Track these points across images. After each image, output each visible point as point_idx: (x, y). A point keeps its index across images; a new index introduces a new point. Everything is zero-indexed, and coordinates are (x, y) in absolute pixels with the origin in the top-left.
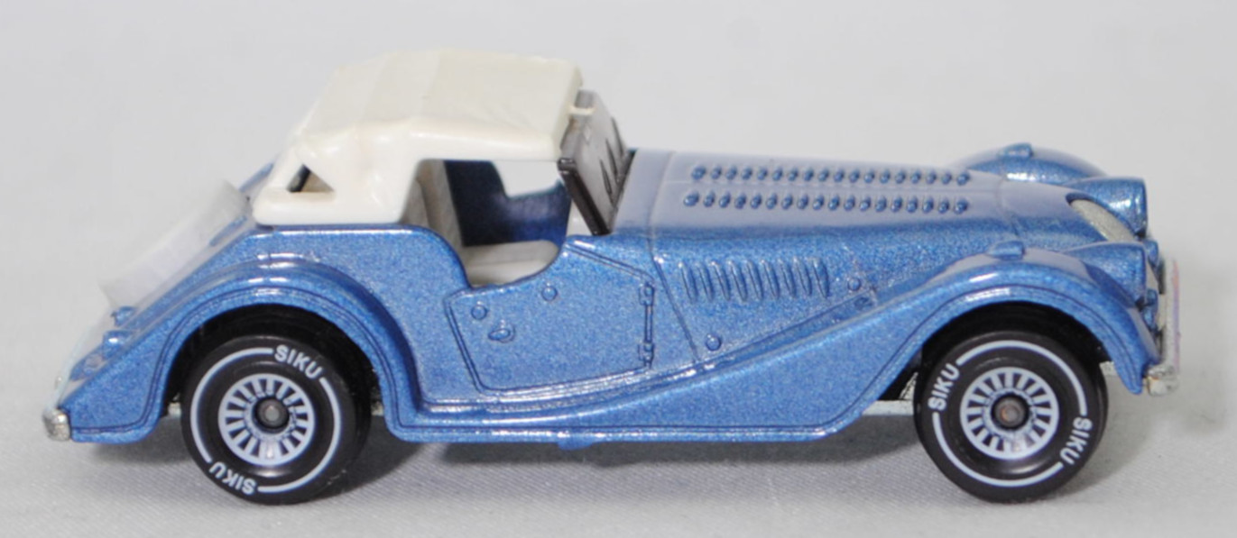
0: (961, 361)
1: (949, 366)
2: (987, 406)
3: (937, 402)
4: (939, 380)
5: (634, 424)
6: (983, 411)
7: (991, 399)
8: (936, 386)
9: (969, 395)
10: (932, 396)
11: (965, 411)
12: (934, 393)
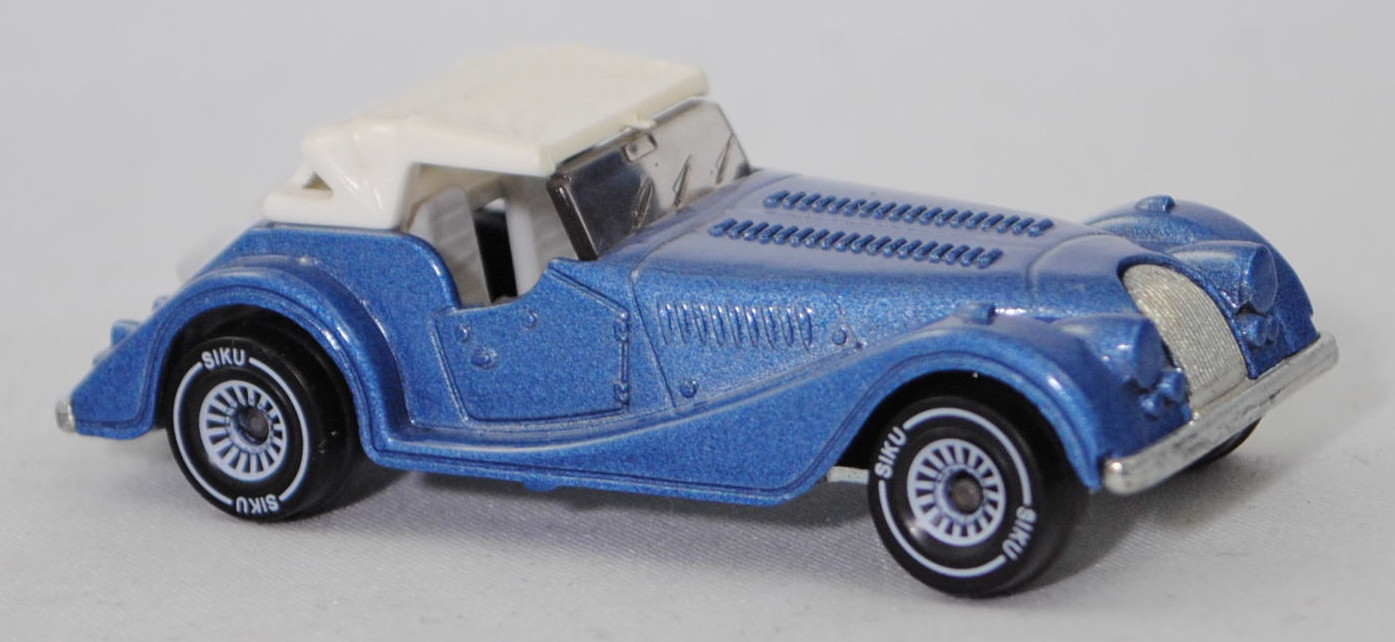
0: (909, 424)
1: (896, 430)
2: (940, 481)
3: (884, 469)
4: (886, 444)
5: (595, 470)
6: (935, 488)
7: (944, 475)
8: (883, 450)
9: (917, 466)
10: (878, 461)
11: (913, 484)
12: (881, 458)
